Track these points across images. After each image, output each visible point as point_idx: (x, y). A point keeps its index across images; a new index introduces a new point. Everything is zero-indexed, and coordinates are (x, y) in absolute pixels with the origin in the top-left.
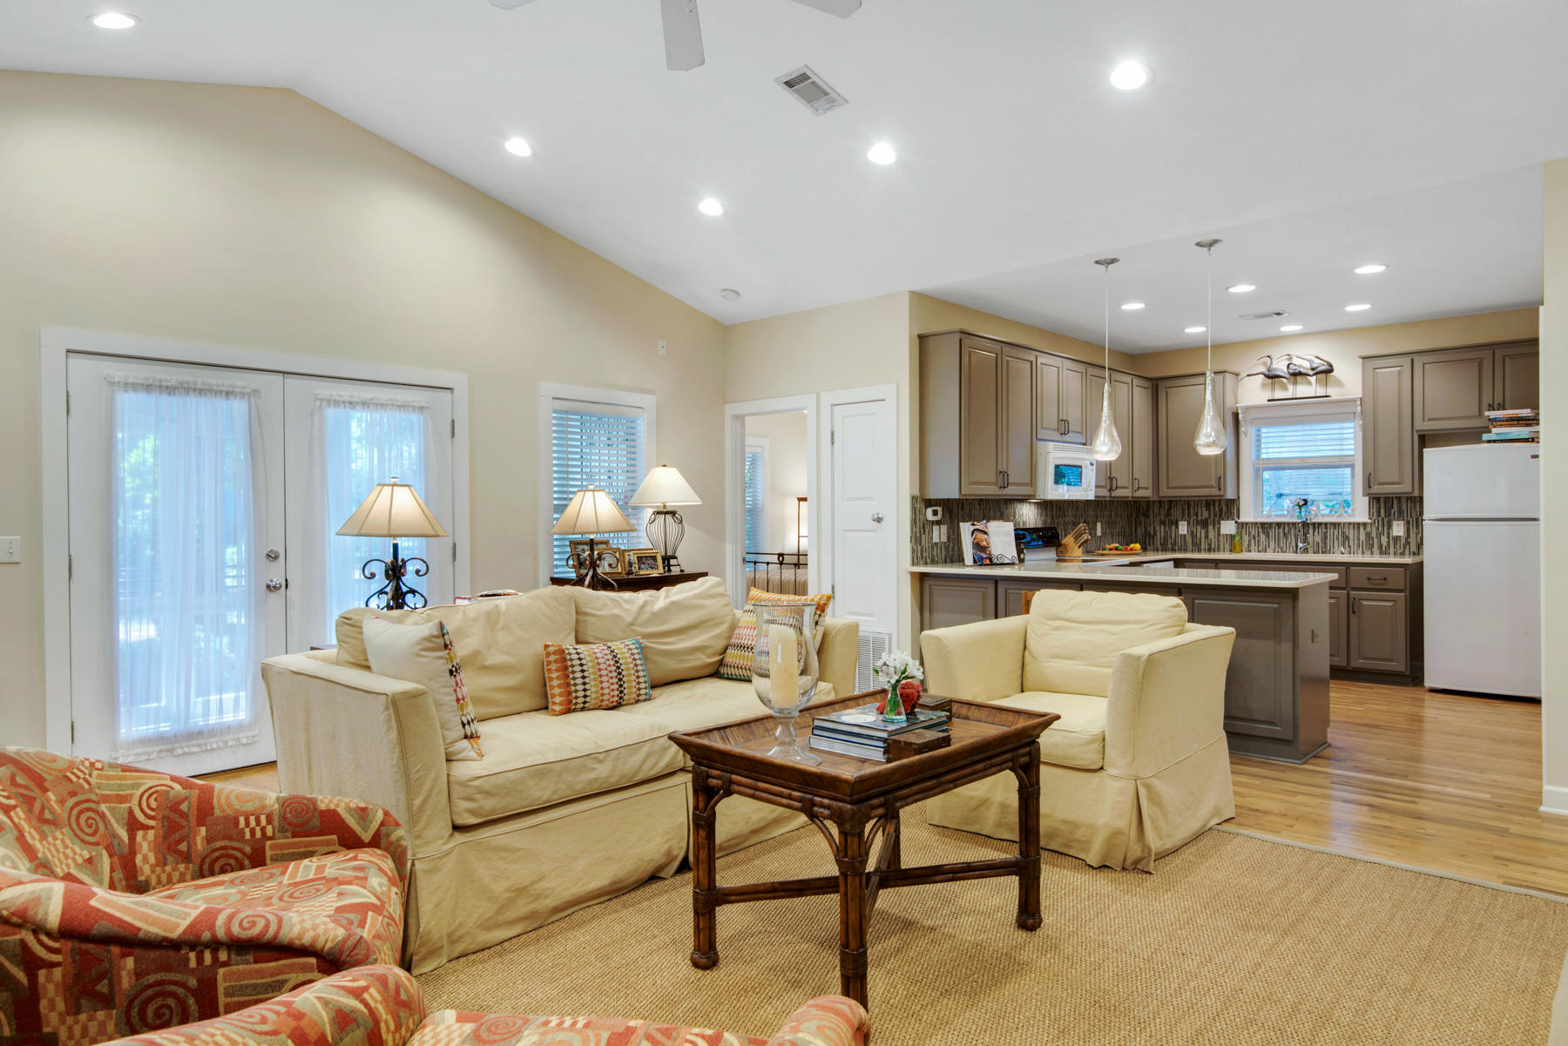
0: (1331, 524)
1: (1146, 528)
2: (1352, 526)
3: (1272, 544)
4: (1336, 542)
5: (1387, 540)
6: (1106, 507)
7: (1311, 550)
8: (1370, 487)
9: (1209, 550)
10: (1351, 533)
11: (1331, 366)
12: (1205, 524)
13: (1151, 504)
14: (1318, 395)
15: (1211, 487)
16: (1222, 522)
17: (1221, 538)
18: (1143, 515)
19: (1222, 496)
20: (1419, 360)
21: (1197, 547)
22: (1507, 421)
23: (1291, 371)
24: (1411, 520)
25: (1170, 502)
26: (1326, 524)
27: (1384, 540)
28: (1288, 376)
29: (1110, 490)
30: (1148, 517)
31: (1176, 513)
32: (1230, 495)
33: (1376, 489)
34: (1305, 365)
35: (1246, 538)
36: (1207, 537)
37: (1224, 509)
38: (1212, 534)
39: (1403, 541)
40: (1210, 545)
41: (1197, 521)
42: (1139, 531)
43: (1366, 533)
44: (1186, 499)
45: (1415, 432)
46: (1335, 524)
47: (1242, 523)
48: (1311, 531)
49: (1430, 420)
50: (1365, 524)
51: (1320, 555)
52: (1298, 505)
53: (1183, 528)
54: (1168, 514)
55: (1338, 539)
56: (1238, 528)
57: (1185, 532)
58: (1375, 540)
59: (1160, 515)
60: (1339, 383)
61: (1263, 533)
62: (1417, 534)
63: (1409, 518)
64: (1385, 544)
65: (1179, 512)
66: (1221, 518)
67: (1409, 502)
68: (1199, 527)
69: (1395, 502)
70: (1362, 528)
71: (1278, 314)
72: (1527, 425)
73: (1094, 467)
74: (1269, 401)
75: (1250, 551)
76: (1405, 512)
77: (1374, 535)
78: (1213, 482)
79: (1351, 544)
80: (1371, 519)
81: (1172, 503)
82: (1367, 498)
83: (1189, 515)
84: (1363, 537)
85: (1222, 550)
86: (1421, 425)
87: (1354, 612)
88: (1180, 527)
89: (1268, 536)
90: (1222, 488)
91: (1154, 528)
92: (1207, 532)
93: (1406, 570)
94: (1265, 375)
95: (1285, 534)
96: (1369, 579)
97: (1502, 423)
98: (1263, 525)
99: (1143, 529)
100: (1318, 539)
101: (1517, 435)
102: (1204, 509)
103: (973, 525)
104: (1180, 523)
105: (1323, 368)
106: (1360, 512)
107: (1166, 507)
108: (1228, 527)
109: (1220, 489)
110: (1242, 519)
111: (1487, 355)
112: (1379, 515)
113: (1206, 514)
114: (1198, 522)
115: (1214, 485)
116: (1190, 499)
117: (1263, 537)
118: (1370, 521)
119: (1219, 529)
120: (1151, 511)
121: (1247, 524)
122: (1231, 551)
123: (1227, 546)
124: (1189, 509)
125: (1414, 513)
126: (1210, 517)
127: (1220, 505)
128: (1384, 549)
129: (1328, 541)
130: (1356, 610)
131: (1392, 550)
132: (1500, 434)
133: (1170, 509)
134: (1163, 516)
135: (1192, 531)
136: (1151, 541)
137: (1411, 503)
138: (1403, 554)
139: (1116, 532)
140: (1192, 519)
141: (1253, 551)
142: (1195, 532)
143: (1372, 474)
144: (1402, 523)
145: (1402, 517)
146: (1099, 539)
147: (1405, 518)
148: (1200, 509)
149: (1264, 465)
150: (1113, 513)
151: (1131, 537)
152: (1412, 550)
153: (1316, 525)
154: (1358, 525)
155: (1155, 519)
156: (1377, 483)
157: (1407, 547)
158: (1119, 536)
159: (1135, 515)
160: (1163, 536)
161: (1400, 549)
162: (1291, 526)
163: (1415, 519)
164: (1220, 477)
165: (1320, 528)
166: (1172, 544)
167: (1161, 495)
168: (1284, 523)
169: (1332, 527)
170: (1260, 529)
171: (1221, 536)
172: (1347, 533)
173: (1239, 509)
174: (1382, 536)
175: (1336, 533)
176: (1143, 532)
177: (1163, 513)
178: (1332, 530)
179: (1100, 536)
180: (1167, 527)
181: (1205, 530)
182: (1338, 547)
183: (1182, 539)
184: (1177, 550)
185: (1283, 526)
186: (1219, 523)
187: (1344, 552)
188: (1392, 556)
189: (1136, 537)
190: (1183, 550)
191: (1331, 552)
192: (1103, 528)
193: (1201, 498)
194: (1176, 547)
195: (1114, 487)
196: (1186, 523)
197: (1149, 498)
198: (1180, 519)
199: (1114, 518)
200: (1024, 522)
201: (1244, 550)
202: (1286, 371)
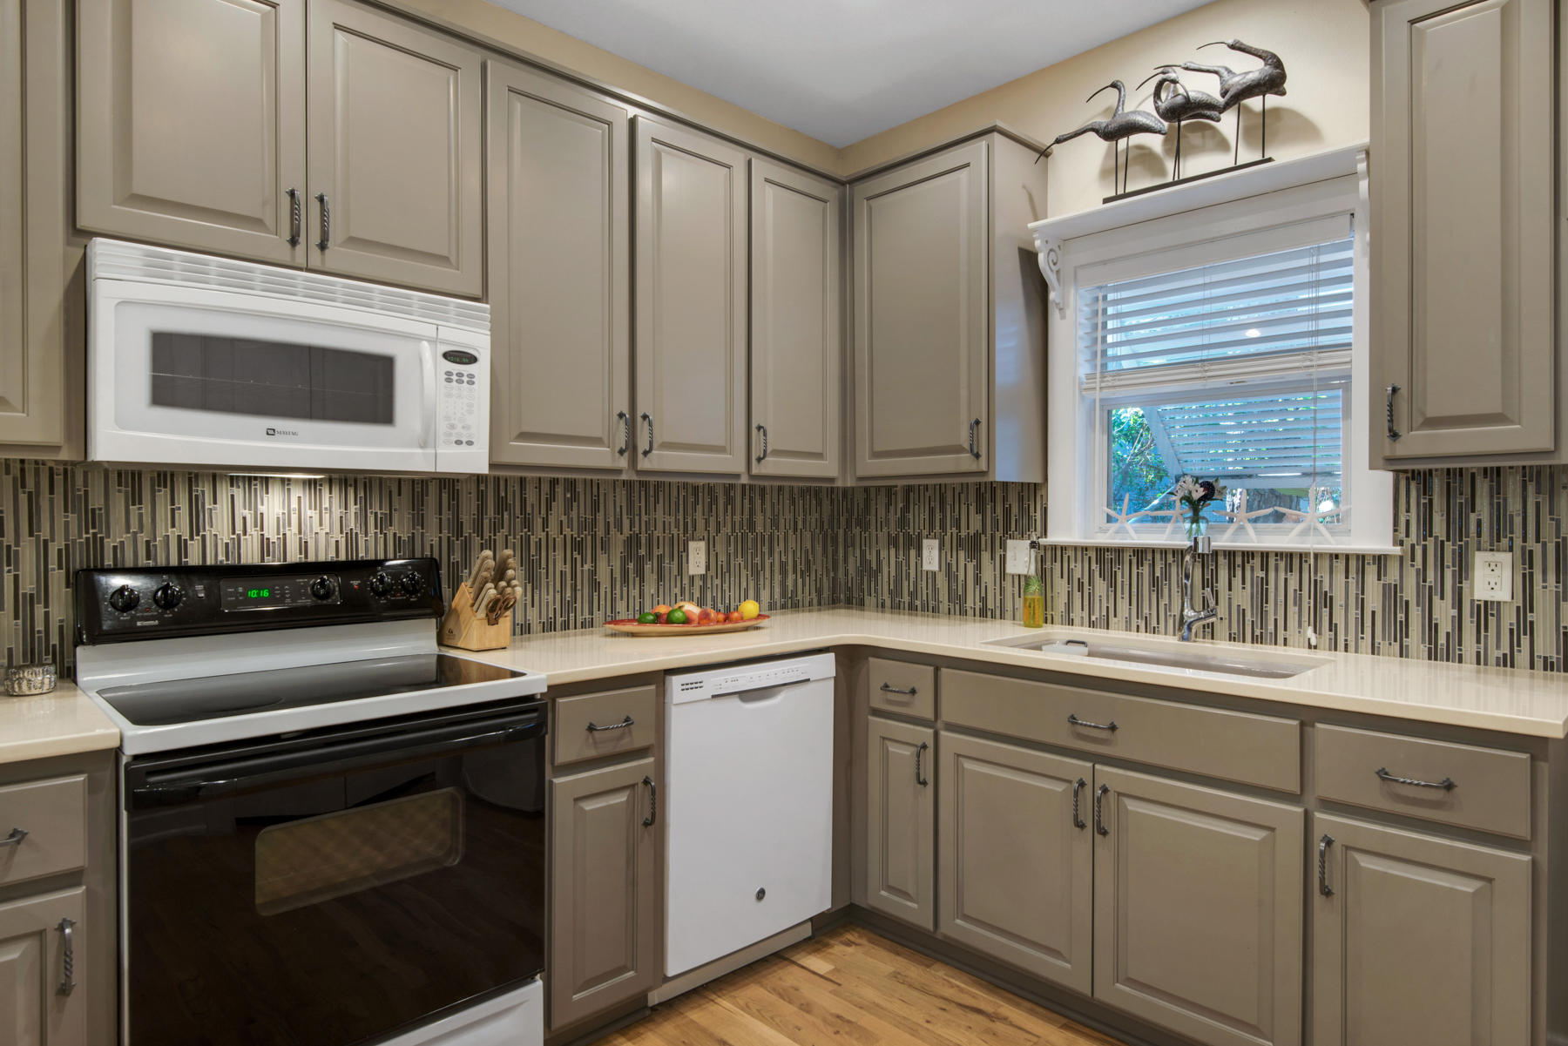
0: (1281, 555)
1: (863, 553)
2: (1340, 565)
3: (1123, 606)
4: (1293, 610)
5: (1455, 612)
6: (730, 501)
7: (1222, 629)
8: (1394, 435)
9: (984, 612)
10: (1338, 586)
11: (1278, 64)
12: (973, 546)
15: (958, 449)
16: (1008, 541)
17: (1008, 584)
18: (859, 523)
19: (983, 473)
21: (958, 607)
23: (1163, 105)
24: (1537, 548)
25: (908, 490)
26: (1265, 555)
27: (1444, 611)
28: (1154, 120)
30: (864, 525)
31: (919, 517)
32: (1008, 468)
33: (1417, 443)
34: (1205, 87)
35: (1061, 587)
36: (978, 580)
37: (1015, 510)
38: (988, 575)
39: (1509, 618)
40: (984, 600)
41: (959, 537)
42: (851, 560)
43: (1384, 585)
44: (938, 481)
46: (1290, 555)
47: (1054, 548)
48: (1223, 574)
50: (1381, 560)
52: (1187, 499)
53: (931, 556)
54: (903, 522)
55: (1298, 602)
57: (936, 568)
58: (1415, 614)
59: (888, 524)
60: (1305, 129)
61: (1102, 575)
62: (1561, 598)
63: (1531, 543)
64: (1445, 627)
65: (925, 516)
66: (1007, 533)
67: (1531, 488)
68: (962, 554)
69: (1483, 487)
70: (1371, 571)
73: (481, 370)
74: (1106, 201)
75: (1071, 622)
76: (1518, 521)
77: (1410, 593)
78: (962, 437)
79: (1339, 618)
80: (1401, 543)
81: (910, 492)
82: (1389, 477)
83: (943, 527)
84: (1374, 600)
85: (1009, 614)
87: (1327, 892)
88: (925, 553)
89: (1113, 584)
90: (983, 452)
91: (878, 553)
92: (978, 567)
93: (1533, 758)
94: (1096, 131)
95: (1154, 581)
96: (1383, 777)
98: (1101, 551)
99: (858, 553)
100: (1243, 597)
102: (972, 509)
104: (926, 542)
107: (901, 505)
108: (1020, 558)
109: (977, 456)
110: (1055, 537)
112: (1427, 530)
113: (976, 523)
114: (960, 543)
117: (1101, 586)
118: (1397, 550)
119: (1003, 560)
120: (873, 512)
121: (1064, 548)
123: (1021, 605)
124: (943, 510)
125: (1545, 523)
126: (984, 531)
127: (1005, 498)
128: (1442, 640)
129: (1270, 607)
130: (1336, 888)
131: (1469, 646)
133: (906, 509)
134: (892, 524)
135: (949, 566)
136: (873, 583)
137: (1538, 492)
138: (1507, 661)
139: (772, 565)
140: (949, 534)
141: (1077, 621)
142: (954, 569)
143: (1404, 392)
144: (1505, 558)
145: (1505, 542)
146: (698, 583)
147: (1518, 542)
148: (964, 508)
149: (1107, 393)
150: (759, 518)
151: (832, 574)
152: (1539, 651)
153: (1239, 560)
154: (1360, 561)
155: (880, 534)
156: (1418, 420)
157: (1525, 640)
158: (784, 572)
159: (843, 520)
160: (893, 573)
161: (1498, 647)
162: (1170, 557)
163: (1551, 548)
164: (977, 422)
165: (1248, 567)
166: (910, 594)
167: (860, 473)
168: (1153, 551)
169: (1282, 565)
170: (1094, 566)
171: (1009, 579)
172: (1326, 588)
173: (1046, 509)
174: (1436, 599)
175: (1293, 584)
176: (858, 565)
177: (893, 518)
178: (1282, 576)
179: (703, 577)
180: (901, 552)
181: (974, 562)
182: (1300, 625)
183: (930, 581)
184: (919, 608)
185: (1150, 556)
186: (1003, 546)
187: (1313, 642)
188: (1469, 667)
189: (846, 574)
190: (931, 609)
191: (1280, 640)
192: (722, 558)
193: (964, 480)
194: (918, 603)
195: (643, 445)
196: (936, 543)
197: (832, 480)
198: (925, 532)
199: (759, 529)
200: (265, 545)
201: (1057, 618)
202: (1149, 106)
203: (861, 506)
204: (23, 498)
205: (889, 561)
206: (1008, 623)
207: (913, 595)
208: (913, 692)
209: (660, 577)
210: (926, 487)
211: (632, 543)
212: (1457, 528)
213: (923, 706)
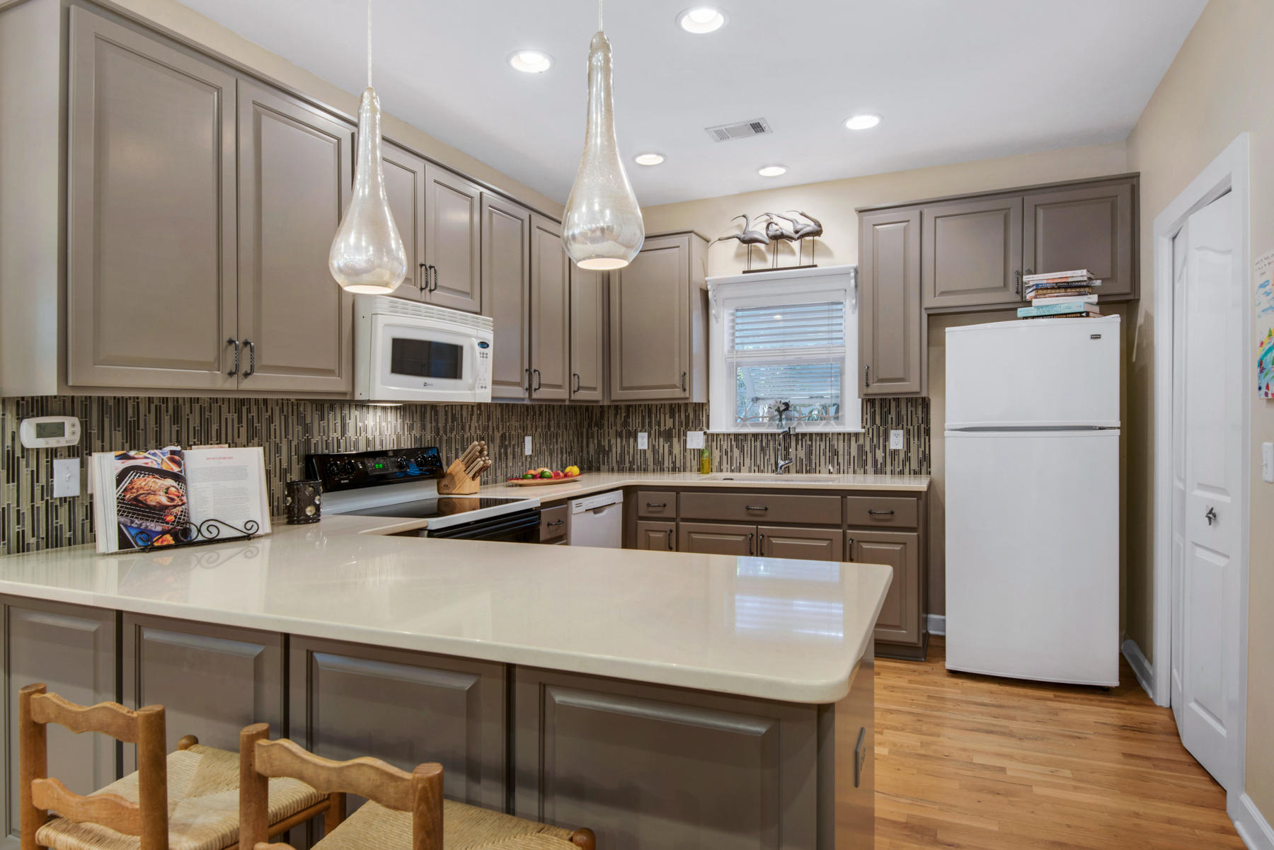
0: (817, 434)
1: (599, 442)
2: (841, 437)
3: (747, 461)
4: (822, 458)
5: (884, 455)
7: (793, 469)
8: (866, 385)
9: (674, 469)
10: (841, 447)
11: (819, 226)
12: (668, 436)
13: (606, 409)
14: (802, 265)
16: (688, 433)
17: (688, 454)
18: (596, 425)
19: (686, 398)
20: (929, 212)
21: (659, 467)
22: (1053, 288)
23: (771, 233)
24: (911, 428)
25: (628, 407)
26: (811, 434)
27: (880, 454)
28: (766, 239)
29: (529, 389)
30: (600, 426)
31: (635, 421)
32: (697, 398)
33: (876, 388)
34: (788, 228)
35: (717, 454)
36: (670, 453)
37: (691, 416)
38: (677, 449)
39: (902, 456)
40: (674, 463)
41: (659, 431)
42: (591, 446)
43: (858, 445)
44: (647, 403)
45: (923, 310)
46: (821, 434)
47: (713, 435)
48: (793, 444)
49: (943, 293)
50: (857, 435)
51: (804, 475)
52: (778, 410)
53: (643, 441)
54: (625, 424)
55: (825, 454)
56: (707, 441)
57: (646, 447)
58: (869, 455)
59: (616, 425)
60: (826, 251)
61: (737, 447)
62: (919, 446)
63: (909, 426)
64: (880, 460)
65: (639, 420)
66: (687, 428)
67: (909, 404)
68: (661, 440)
69: (893, 404)
70: (853, 439)
71: (757, 127)
72: (1080, 294)
73: (490, 351)
74: (744, 272)
75: (721, 471)
76: (905, 417)
77: (867, 448)
78: (677, 380)
79: (841, 460)
80: (864, 428)
81: (630, 408)
82: (862, 401)
83: (650, 423)
84: (854, 452)
85: (689, 469)
86: (931, 301)
87: (851, 560)
88: (639, 440)
89: (742, 451)
90: (687, 388)
91: (609, 441)
92: (671, 447)
93: (917, 499)
95: (762, 449)
96: (870, 512)
97: (1045, 291)
98: (736, 435)
99: (596, 441)
100: (802, 454)
101: (1068, 308)
102: (667, 416)
103: (124, 457)
104: (640, 434)
105: (808, 229)
106: (852, 421)
107: (624, 415)
108: (695, 440)
109: (684, 390)
110: (714, 429)
111: (1015, 202)
112: (874, 422)
113: (669, 423)
114: (660, 434)
115: (678, 385)
116: (650, 403)
117: (736, 452)
118: (863, 431)
119: (685, 442)
120: (606, 419)
121: (718, 435)
122: (699, 470)
123: (695, 463)
125: (915, 419)
126: (674, 427)
127: (686, 411)
128: (879, 466)
129: (813, 457)
131: (889, 468)
132: (1042, 307)
133: (627, 416)
134: (619, 425)
135: (654, 446)
136: (606, 458)
137: (912, 406)
138: (902, 473)
139: (557, 449)
140: (654, 429)
141: (724, 470)
142: (657, 447)
143: (871, 368)
144: (901, 432)
145: (901, 426)
146: (529, 459)
147: (905, 426)
148: (662, 416)
149: (739, 360)
150: (552, 423)
151: (581, 454)
152: (912, 468)
153: (800, 437)
154: (848, 436)
155: (610, 431)
156: (876, 379)
157: (908, 463)
158: (562, 453)
159: (586, 423)
160: (619, 451)
161: (899, 467)
162: (770, 437)
163: (916, 428)
164: (685, 374)
165: (804, 440)
166: (630, 462)
167: (614, 397)
168: (762, 434)
169: (818, 438)
170: (733, 443)
171: (688, 452)
172: (836, 447)
173: (708, 416)
174: (877, 450)
175: (823, 447)
176: (596, 448)
177: (619, 422)
178: (818, 443)
179: (531, 456)
180: (624, 440)
181: (669, 444)
182: (825, 464)
183: (642, 455)
184: (636, 469)
185: (760, 437)
186: (685, 435)
187: (831, 471)
188: (888, 476)
189: (588, 453)
190: (643, 469)
191: (818, 471)
192: (538, 446)
193: (663, 402)
194: (635, 467)
195: (535, 385)
196: (646, 434)
197: (598, 402)
198: (639, 429)
199: (552, 429)
200: (368, 441)
201: (714, 469)
202: (764, 232)
203: (598, 415)
204: (283, 417)
205: (617, 445)
206: (688, 474)
207: (632, 463)
208: (665, 505)
209: (514, 457)
210: (640, 406)
211: (503, 437)
212: (884, 421)
213: (670, 512)
